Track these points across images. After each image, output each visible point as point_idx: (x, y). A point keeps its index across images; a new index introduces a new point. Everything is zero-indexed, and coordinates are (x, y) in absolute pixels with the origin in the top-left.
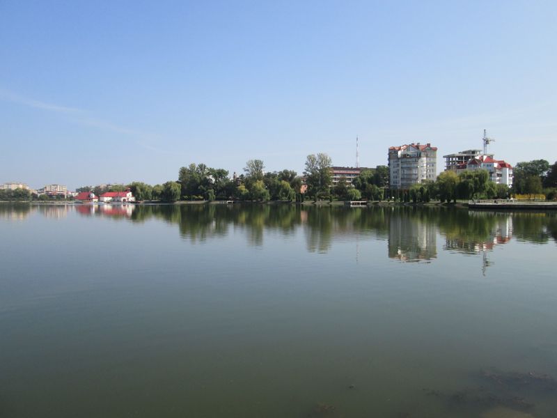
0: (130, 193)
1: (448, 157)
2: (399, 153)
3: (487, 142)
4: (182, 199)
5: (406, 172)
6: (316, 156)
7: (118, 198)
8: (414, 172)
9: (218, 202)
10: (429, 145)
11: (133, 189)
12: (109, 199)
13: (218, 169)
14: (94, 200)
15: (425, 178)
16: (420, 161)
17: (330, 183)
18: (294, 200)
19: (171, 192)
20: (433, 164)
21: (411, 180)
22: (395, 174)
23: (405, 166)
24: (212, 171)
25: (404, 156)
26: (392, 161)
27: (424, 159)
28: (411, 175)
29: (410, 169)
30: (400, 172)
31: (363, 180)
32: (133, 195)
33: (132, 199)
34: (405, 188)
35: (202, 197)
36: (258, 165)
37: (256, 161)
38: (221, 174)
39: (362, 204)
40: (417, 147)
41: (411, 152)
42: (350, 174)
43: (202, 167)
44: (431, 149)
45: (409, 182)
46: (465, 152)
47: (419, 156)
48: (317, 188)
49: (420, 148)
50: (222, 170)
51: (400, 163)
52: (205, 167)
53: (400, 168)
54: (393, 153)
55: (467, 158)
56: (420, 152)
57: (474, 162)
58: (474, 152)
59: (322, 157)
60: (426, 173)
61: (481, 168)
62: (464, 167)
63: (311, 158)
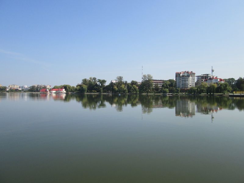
0: (64, 89)
1: (198, 76)
2: (181, 75)
3: (213, 71)
4: (87, 92)
5: (184, 82)
6: (146, 75)
7: (59, 91)
8: (187, 82)
9: (105, 93)
10: (192, 72)
11: (65, 87)
12: (55, 91)
13: (102, 80)
14: (48, 92)
15: (191, 85)
16: (189, 78)
17: (152, 86)
18: (138, 93)
19: (83, 89)
20: (194, 79)
21: (185, 85)
22: (179, 83)
23: (183, 80)
24: (99, 81)
25: (183, 76)
26: (177, 78)
27: (191, 77)
28: (186, 83)
29: (185, 81)
30: (181, 82)
31: (167, 85)
32: (65, 90)
33: (65, 92)
34: (183, 88)
35: (96, 91)
36: (120, 78)
37: (120, 77)
38: (104, 81)
39: (171, 94)
40: (188, 72)
41: (186, 74)
42: (160, 83)
43: (95, 79)
44: (193, 73)
45: (185, 86)
46: (204, 75)
47: (188, 76)
48: (147, 88)
49: (189, 73)
50: (104, 80)
51: (181, 78)
52: (96, 78)
53: (181, 81)
54: (178, 75)
55: (205, 77)
56: (189, 74)
57: (211, 79)
58: (208, 75)
59: (149, 76)
60: (191, 83)
61: (213, 81)
62: (206, 81)
63: (145, 76)
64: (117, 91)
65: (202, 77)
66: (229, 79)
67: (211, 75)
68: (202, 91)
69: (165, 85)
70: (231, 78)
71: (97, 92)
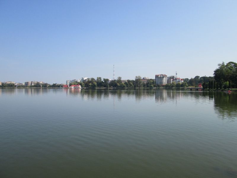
0: (80, 85)
1: (168, 77)
3: (176, 74)
4: (97, 87)
5: (161, 81)
7: (77, 87)
12: (73, 87)
13: (106, 79)
17: (141, 83)
24: (104, 79)
25: (160, 77)
26: (156, 78)
30: (159, 81)
31: (151, 83)
33: (80, 87)
36: (120, 78)
39: (155, 88)
40: (163, 75)
42: (146, 81)
44: (166, 75)
45: (161, 83)
46: (171, 76)
47: (163, 77)
51: (159, 79)
52: (101, 78)
54: (157, 76)
55: (172, 78)
56: (164, 76)
57: (176, 79)
58: (174, 76)
59: (139, 77)
60: (165, 81)
61: (177, 80)
62: (174, 80)
63: (136, 77)
64: (119, 87)
65: (170, 78)
66: (186, 79)
67: (175, 77)
68: (173, 86)
69: (150, 83)
70: (187, 78)
71: (104, 87)
